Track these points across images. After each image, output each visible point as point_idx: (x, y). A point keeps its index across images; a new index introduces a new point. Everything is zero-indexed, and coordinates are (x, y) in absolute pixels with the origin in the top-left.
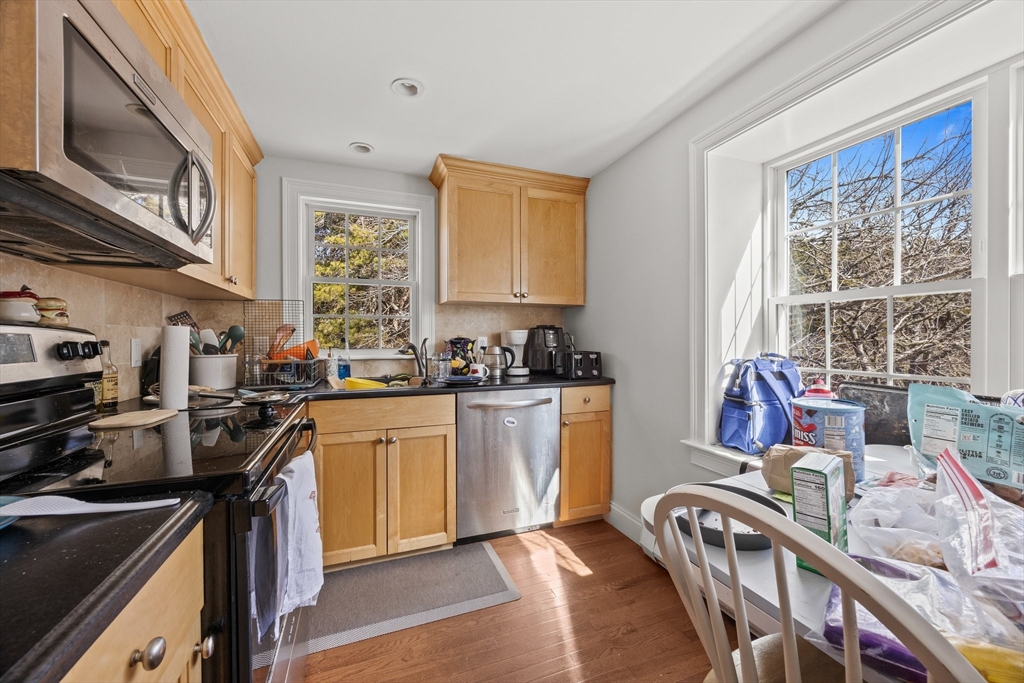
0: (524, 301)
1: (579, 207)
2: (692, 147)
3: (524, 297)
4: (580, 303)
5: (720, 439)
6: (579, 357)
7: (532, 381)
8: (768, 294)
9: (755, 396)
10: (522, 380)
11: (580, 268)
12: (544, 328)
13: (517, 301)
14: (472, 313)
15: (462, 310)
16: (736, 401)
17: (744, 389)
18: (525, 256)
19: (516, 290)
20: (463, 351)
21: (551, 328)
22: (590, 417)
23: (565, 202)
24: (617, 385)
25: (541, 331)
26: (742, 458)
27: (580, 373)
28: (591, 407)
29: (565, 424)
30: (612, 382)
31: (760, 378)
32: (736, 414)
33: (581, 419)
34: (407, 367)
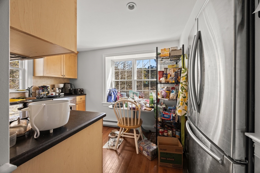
0: (64, 77)
1: (76, 57)
2: (103, 55)
3: (64, 76)
4: (76, 78)
5: (108, 101)
6: (79, 90)
7: (64, 96)
8: (112, 80)
9: (113, 94)
10: (62, 96)
11: (77, 71)
12: (68, 83)
13: (63, 77)
14: (45, 79)
15: (42, 78)
16: (110, 95)
17: (111, 93)
18: (64, 66)
19: (62, 74)
20: (46, 89)
21: (69, 83)
22: (82, 102)
23: (73, 55)
24: (87, 95)
25: (67, 84)
26: (111, 103)
27: (80, 93)
28: (82, 100)
29: (77, 104)
30: (85, 95)
31: (113, 91)
32: (110, 97)
33: (80, 102)
34: (22, 95)
